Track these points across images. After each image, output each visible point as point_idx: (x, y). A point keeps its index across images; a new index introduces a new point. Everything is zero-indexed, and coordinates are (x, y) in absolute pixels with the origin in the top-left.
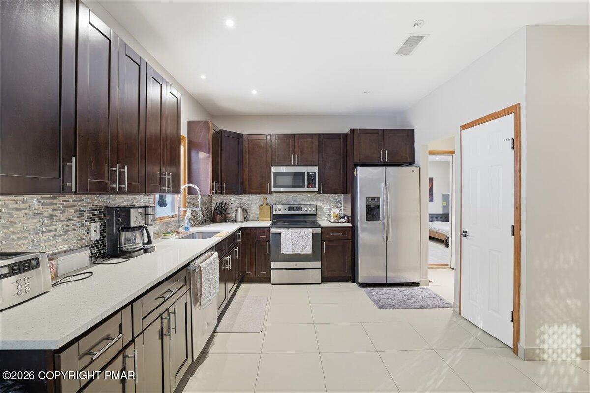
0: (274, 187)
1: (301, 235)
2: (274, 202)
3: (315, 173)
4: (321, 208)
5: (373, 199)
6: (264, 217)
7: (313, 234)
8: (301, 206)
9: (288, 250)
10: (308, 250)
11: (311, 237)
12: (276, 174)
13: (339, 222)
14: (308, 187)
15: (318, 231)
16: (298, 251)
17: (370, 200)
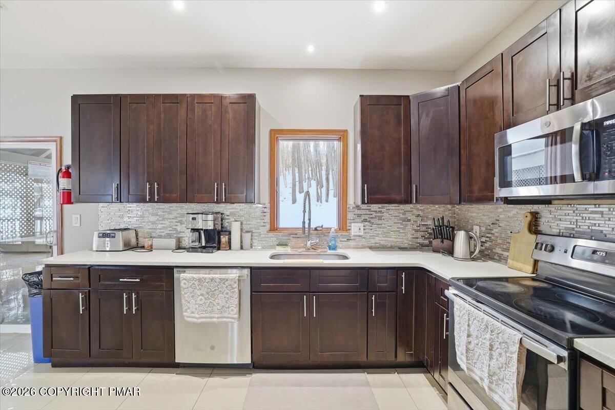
0: (501, 186)
11: (516, 359)
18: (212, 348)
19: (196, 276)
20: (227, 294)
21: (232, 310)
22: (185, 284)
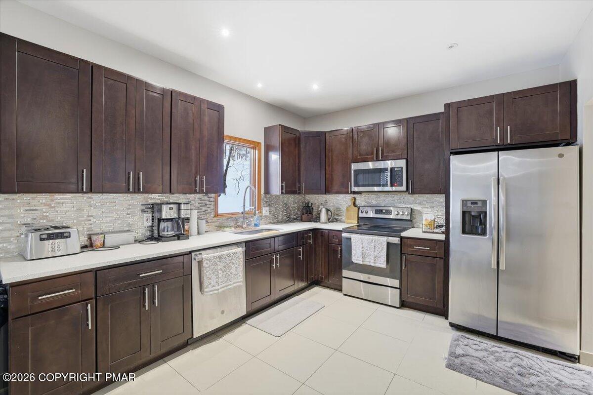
0: (355, 186)
1: (373, 244)
2: (363, 203)
3: (402, 168)
4: (420, 213)
5: (474, 203)
6: (350, 219)
7: (388, 244)
8: (391, 208)
9: (358, 259)
10: (382, 262)
11: (385, 247)
12: (357, 172)
13: (433, 233)
14: (392, 185)
15: (396, 240)
16: (370, 262)
17: (469, 204)
18: (223, 312)
19: (216, 255)
20: (236, 264)
21: (240, 276)
22: (207, 263)
